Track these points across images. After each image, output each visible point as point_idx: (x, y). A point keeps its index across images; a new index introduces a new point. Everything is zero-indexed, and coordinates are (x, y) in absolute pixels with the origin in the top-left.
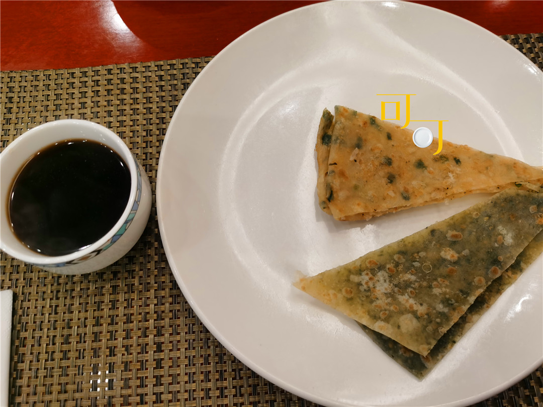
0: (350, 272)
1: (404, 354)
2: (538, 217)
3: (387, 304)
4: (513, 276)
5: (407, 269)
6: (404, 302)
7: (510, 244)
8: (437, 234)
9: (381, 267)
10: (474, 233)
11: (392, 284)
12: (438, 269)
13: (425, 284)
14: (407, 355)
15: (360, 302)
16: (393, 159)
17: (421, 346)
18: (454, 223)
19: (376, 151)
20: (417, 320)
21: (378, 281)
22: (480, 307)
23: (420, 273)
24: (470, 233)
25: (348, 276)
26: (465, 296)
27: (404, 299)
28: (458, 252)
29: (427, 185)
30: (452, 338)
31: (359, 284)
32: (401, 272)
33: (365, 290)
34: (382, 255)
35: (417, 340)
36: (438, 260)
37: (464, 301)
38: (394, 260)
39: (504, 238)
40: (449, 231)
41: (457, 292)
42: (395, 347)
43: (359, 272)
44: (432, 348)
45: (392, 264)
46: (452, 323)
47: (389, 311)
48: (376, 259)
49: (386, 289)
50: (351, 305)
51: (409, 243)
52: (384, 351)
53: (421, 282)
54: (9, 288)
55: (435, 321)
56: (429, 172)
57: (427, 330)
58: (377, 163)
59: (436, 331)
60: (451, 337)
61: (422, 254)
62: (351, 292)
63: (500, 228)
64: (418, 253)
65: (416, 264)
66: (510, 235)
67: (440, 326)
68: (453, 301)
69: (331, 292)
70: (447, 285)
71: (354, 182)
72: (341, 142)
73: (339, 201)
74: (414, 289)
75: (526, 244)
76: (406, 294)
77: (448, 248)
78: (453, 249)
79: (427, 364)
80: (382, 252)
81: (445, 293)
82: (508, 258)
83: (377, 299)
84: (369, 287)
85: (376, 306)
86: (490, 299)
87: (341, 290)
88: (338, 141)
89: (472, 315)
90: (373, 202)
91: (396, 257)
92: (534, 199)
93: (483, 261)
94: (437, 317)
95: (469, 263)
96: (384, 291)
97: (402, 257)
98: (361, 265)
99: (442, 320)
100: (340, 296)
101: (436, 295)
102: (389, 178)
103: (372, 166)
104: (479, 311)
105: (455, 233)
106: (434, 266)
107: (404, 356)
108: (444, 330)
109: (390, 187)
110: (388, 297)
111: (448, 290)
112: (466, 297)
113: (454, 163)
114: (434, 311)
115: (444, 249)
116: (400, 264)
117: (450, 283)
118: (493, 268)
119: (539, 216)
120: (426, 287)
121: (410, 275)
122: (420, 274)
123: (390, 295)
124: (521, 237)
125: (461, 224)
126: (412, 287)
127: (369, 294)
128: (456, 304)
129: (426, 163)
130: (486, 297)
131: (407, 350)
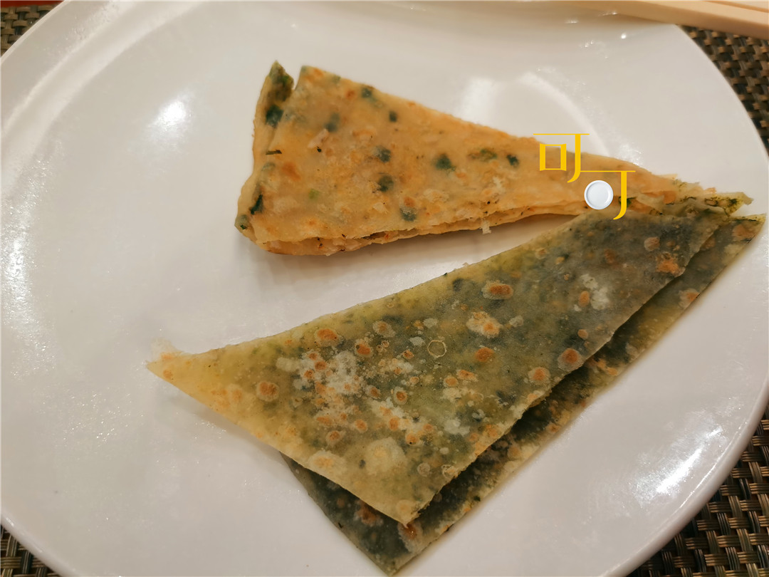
0: (279, 351)
1: (363, 521)
2: (661, 259)
3: (344, 417)
4: (609, 369)
5: (397, 351)
6: (380, 415)
7: (604, 307)
8: (465, 287)
9: (344, 345)
10: (535, 287)
11: (361, 379)
12: (460, 351)
13: (428, 379)
14: (370, 522)
15: (290, 410)
16: (394, 151)
17: (401, 502)
18: (500, 269)
19: (362, 137)
20: (402, 450)
21: (334, 371)
22: (538, 429)
23: (421, 358)
24: (529, 285)
25: (274, 360)
26: (506, 404)
27: (381, 408)
28: (503, 322)
29: (452, 197)
30: (474, 490)
31: (295, 376)
32: (384, 355)
33: (304, 388)
34: (349, 322)
35: (394, 491)
36: (461, 335)
37: (505, 413)
38: (373, 332)
39: (591, 296)
40: (488, 282)
41: (492, 396)
42: (349, 505)
43: (299, 351)
44: (422, 506)
45: (366, 339)
46: (472, 458)
47: (348, 430)
48: (335, 328)
49: (347, 387)
50: (270, 416)
51: (408, 301)
52: (326, 514)
53: (422, 376)
55: (438, 452)
56: (459, 176)
57: (418, 469)
58: (360, 156)
59: (436, 472)
60: (470, 489)
61: (431, 322)
62: (273, 391)
63: (586, 277)
64: (422, 319)
65: (417, 341)
66: (604, 290)
67: (446, 463)
68: (482, 414)
69: (232, 388)
70: (472, 383)
71: (311, 186)
72: (298, 119)
73: (271, 215)
74: (407, 388)
75: (636, 309)
76: (388, 399)
77: (483, 313)
78: (492, 315)
79: (412, 545)
80: (351, 315)
81: (466, 398)
82: (599, 333)
83: (326, 405)
84: (312, 382)
85: (320, 419)
86: (560, 414)
87: (253, 387)
88: (292, 117)
89: (521, 445)
90: (342, 222)
91: (376, 327)
92: (653, 226)
93: (550, 338)
94: (443, 446)
95: (522, 341)
96: (342, 390)
97: (389, 326)
98: (303, 338)
99: (452, 451)
100: (249, 397)
101: (448, 401)
102: (380, 183)
103: (349, 160)
104: (535, 437)
105: (498, 284)
106: (452, 347)
107: (362, 524)
108: (454, 470)
109: (378, 197)
110: (348, 404)
111: (473, 392)
112: (509, 407)
113: (507, 162)
114: (440, 433)
115: (474, 313)
116: (384, 339)
117: (480, 378)
118: (567, 351)
119: (662, 257)
120: (430, 386)
121: (402, 361)
122: (422, 361)
123: (357, 400)
124: (626, 294)
125: (513, 270)
126: (402, 386)
127: (309, 394)
128: (486, 420)
129: (454, 161)
130: (552, 409)
131: (371, 511)
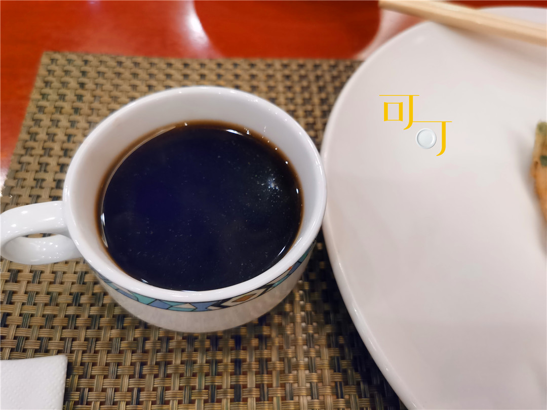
54: (59, 352)
